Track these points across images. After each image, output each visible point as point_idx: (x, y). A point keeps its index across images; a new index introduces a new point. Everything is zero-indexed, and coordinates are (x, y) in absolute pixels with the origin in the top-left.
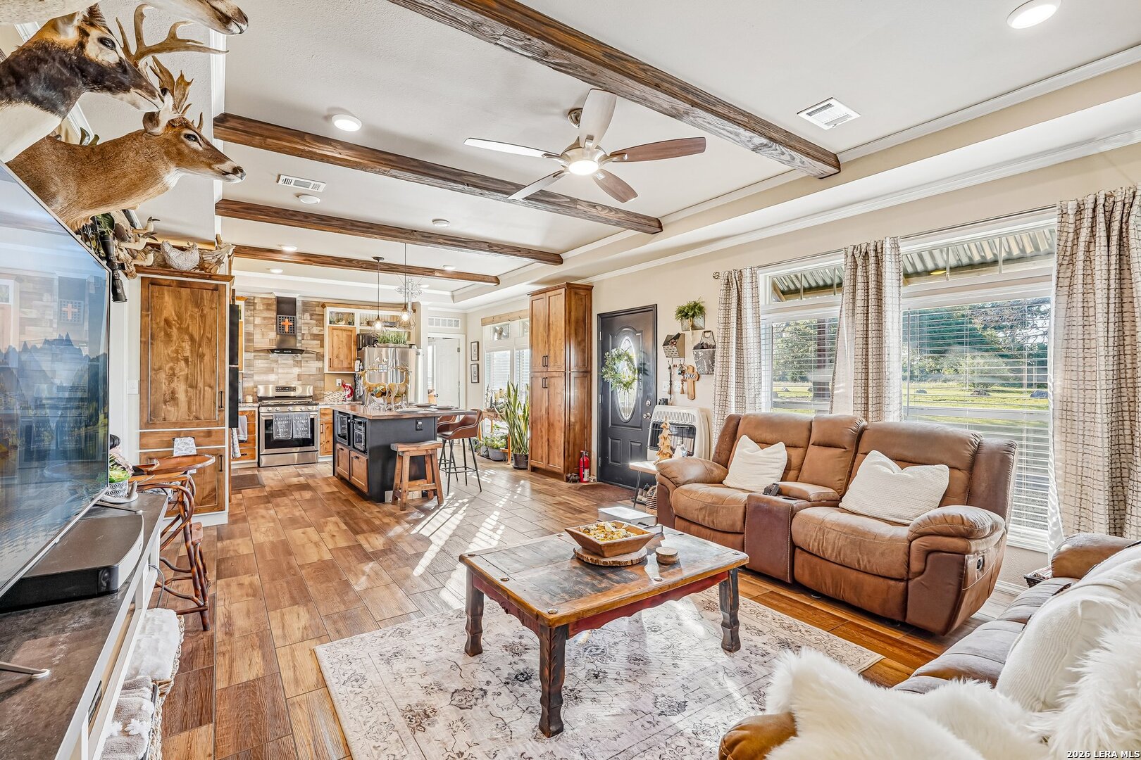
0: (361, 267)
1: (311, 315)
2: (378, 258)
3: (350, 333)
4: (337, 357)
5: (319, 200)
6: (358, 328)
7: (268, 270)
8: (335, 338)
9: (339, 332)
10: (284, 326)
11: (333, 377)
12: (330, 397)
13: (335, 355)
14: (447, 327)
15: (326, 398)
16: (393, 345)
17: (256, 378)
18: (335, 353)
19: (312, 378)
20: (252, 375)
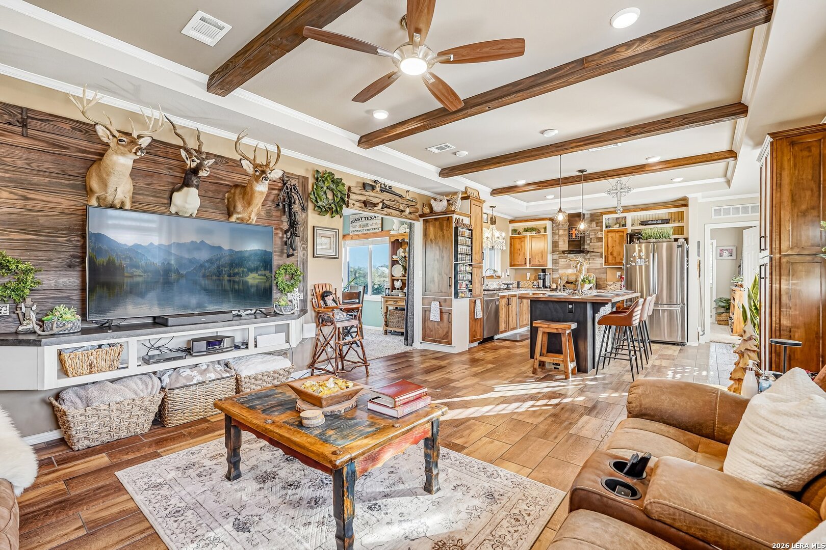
0: (576, 181)
1: (597, 223)
2: (581, 171)
3: (622, 234)
4: (612, 254)
5: (467, 153)
6: (629, 229)
7: (544, 198)
8: (610, 239)
9: (613, 234)
10: (572, 234)
11: (615, 271)
12: (612, 287)
13: (609, 252)
14: (741, 215)
15: (608, 288)
16: (655, 240)
17: (560, 271)
18: (610, 250)
19: (597, 271)
20: (558, 269)
